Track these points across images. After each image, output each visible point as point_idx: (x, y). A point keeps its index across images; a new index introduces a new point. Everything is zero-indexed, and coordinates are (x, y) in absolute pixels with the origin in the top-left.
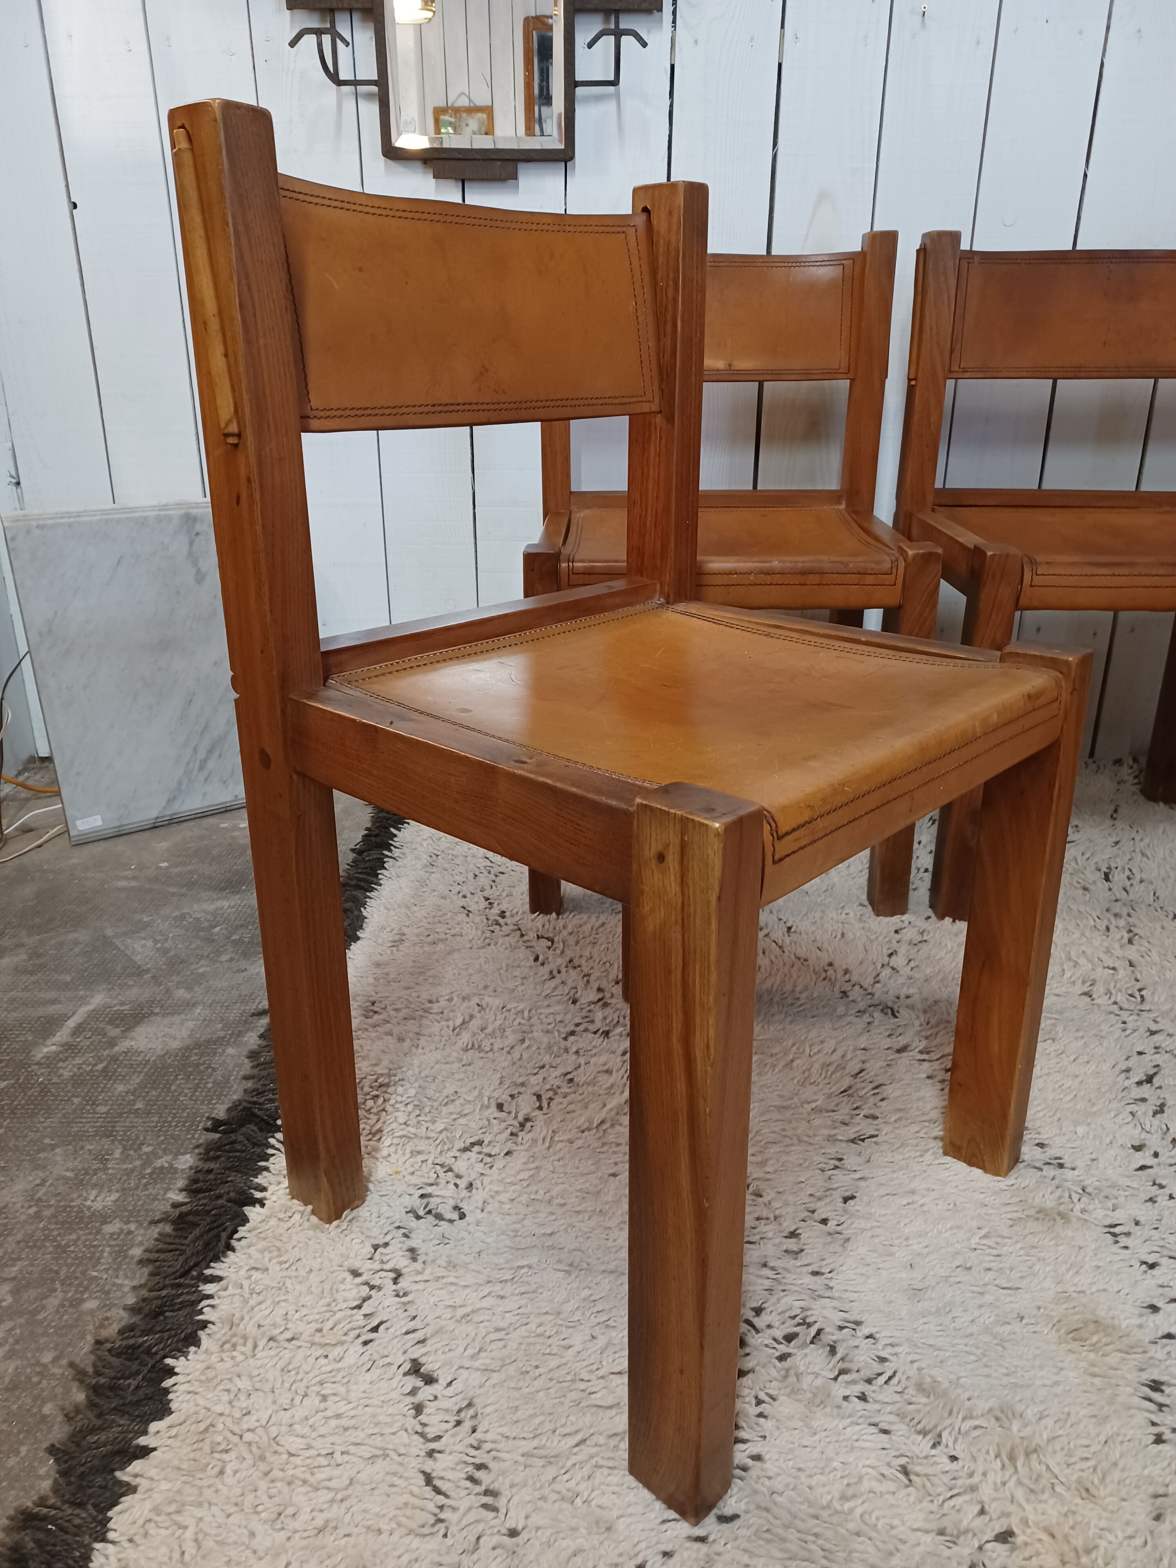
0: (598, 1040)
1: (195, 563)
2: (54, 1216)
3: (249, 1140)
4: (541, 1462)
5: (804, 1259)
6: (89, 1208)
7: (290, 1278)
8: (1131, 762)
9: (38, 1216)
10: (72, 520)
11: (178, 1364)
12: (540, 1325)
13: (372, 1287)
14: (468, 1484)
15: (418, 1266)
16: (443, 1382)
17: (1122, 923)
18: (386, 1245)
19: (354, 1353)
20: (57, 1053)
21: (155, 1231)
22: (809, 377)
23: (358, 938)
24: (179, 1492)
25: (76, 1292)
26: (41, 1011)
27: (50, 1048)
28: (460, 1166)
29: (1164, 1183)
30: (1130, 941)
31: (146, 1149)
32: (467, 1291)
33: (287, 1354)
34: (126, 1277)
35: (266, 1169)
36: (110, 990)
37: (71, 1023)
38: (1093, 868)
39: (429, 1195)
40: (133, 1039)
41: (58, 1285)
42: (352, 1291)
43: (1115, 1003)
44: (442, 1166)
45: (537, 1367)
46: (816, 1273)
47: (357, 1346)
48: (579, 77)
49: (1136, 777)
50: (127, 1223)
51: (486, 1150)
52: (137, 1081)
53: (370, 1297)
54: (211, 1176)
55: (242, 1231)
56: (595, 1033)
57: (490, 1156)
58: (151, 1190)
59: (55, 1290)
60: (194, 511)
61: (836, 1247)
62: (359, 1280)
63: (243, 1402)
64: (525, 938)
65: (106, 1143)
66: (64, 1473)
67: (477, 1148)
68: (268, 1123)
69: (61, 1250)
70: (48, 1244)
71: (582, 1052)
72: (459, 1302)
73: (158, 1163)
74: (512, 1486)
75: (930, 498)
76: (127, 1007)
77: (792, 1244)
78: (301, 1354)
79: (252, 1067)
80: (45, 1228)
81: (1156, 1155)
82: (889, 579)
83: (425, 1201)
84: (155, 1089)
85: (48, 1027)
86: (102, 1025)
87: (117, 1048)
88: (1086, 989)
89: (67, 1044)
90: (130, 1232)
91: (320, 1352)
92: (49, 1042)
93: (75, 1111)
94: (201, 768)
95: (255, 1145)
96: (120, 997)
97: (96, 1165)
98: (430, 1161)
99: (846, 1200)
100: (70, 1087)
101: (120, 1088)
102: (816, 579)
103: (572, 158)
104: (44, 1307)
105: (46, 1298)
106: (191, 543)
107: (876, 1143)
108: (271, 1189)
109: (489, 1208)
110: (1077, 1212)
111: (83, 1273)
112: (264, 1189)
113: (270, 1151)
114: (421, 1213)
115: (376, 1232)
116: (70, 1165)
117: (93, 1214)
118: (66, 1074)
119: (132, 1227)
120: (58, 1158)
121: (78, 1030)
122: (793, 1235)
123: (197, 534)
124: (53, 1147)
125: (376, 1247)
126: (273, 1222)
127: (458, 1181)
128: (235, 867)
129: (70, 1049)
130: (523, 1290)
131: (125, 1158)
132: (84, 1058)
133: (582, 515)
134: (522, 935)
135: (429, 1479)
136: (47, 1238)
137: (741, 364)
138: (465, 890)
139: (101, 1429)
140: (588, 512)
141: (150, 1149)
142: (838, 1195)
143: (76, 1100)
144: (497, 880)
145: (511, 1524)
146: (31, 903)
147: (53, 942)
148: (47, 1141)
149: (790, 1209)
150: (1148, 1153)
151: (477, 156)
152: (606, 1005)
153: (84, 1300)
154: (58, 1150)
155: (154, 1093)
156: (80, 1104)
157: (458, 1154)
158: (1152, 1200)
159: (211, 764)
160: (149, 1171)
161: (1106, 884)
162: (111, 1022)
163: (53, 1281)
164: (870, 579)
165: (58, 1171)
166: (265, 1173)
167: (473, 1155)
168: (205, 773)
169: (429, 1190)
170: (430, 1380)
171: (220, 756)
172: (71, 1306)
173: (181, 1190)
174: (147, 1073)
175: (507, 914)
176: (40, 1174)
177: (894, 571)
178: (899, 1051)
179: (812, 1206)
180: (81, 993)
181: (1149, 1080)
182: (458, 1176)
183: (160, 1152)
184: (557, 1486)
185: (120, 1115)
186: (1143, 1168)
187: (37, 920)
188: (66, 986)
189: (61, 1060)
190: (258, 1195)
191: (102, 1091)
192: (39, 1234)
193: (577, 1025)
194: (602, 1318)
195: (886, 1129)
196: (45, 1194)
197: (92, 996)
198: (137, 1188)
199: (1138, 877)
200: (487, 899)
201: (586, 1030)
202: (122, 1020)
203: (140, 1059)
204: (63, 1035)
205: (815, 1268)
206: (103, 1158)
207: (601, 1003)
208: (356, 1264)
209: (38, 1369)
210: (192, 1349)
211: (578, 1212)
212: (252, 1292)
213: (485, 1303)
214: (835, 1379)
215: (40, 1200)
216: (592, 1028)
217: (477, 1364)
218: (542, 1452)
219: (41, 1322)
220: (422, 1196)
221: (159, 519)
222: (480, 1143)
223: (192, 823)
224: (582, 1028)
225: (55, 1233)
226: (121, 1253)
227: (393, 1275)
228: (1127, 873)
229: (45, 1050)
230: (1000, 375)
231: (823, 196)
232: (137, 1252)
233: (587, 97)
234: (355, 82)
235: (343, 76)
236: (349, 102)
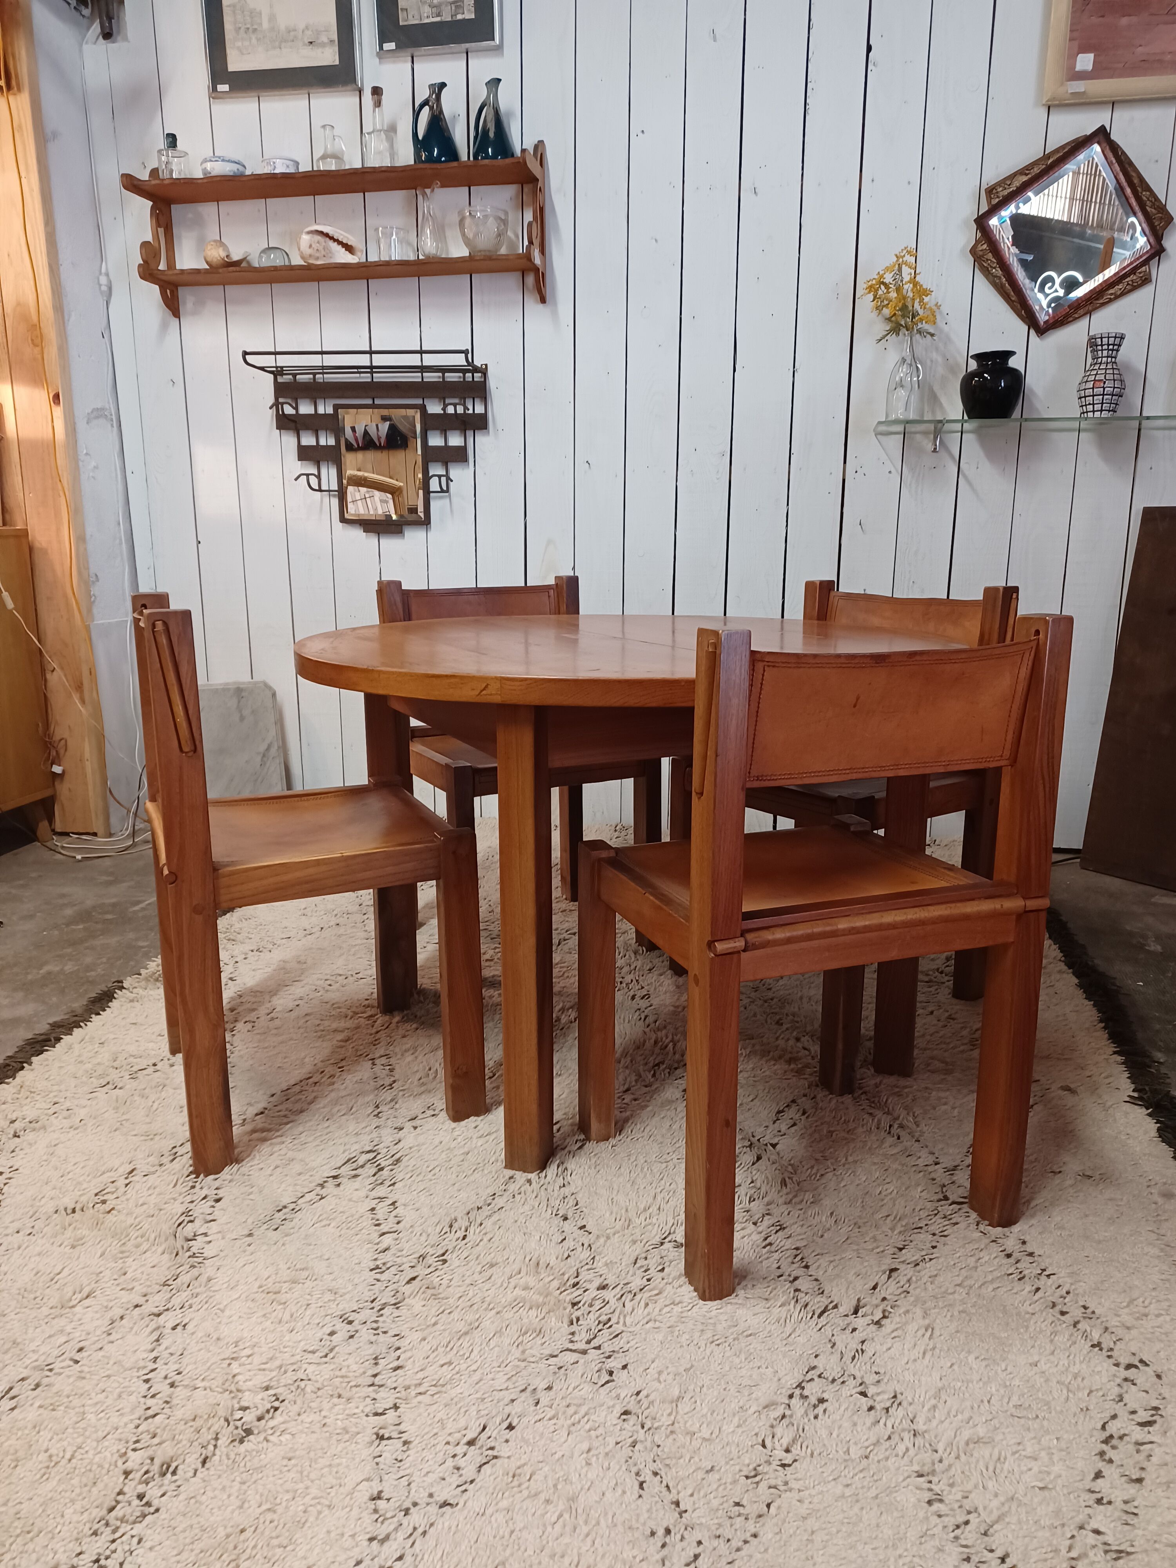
1: (240, 711)
27: (136, 908)
48: (431, 490)
60: (241, 686)
103: (429, 523)
106: (239, 702)
121: (149, 904)
123: (243, 698)
129: (143, 909)
151: (383, 523)
221: (224, 690)
231: (549, 542)
233: (435, 498)
234: (329, 491)
235: (323, 488)
236: (326, 500)
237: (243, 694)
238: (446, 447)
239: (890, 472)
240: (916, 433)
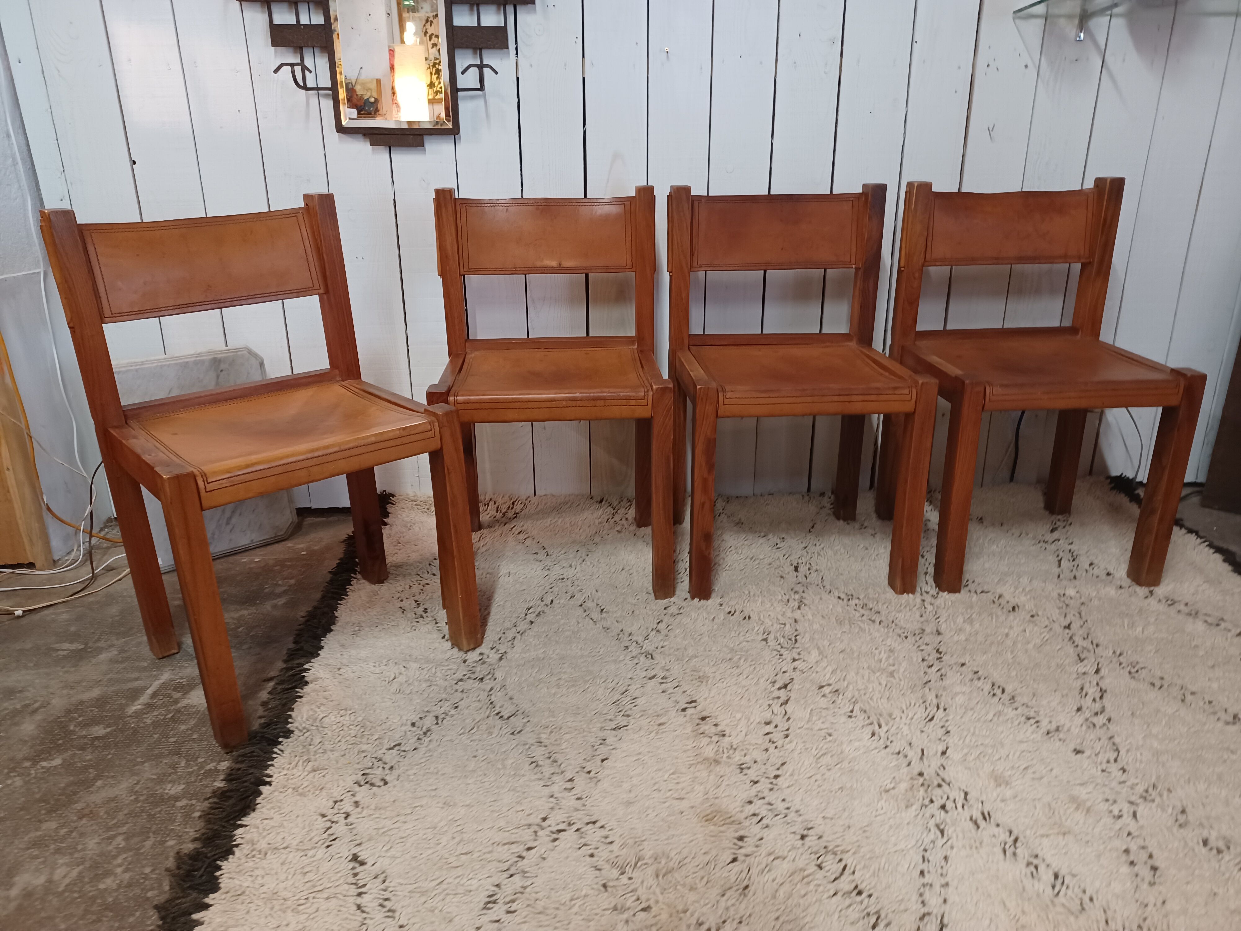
0: (476, 684)
2: (146, 800)
3: (262, 751)
4: (419, 895)
5: (574, 792)
6: (167, 794)
7: (286, 820)
8: (830, 494)
9: (136, 801)
10: (138, 367)
11: (224, 864)
12: (425, 834)
13: (333, 822)
14: (380, 908)
15: (359, 810)
16: (370, 863)
17: (797, 597)
18: (341, 800)
19: (321, 852)
20: (142, 710)
21: (206, 804)
22: (609, 271)
23: (332, 630)
24: (226, 922)
25: (162, 837)
26: (130, 685)
27: (136, 706)
28: (387, 758)
29: (775, 740)
30: (799, 608)
31: (200, 760)
32: (386, 820)
33: (284, 856)
34: (191, 828)
35: (272, 765)
36: (173, 670)
37: (150, 691)
38: (789, 564)
39: (367, 774)
40: (189, 699)
41: (151, 834)
42: (321, 824)
43: (779, 644)
44: (376, 758)
45: (421, 854)
46: (578, 799)
47: (323, 850)
48: (459, 86)
49: (832, 504)
50: (191, 800)
51: (403, 749)
52: (193, 722)
53: (331, 827)
54: (240, 772)
55: (259, 800)
56: (475, 679)
57: (404, 751)
58: (204, 782)
59: (149, 837)
60: (219, 356)
61: (592, 784)
62: (325, 819)
63: (260, 881)
64: (438, 625)
65: (176, 758)
66: (162, 918)
67: (397, 748)
68: (273, 741)
69: (152, 817)
70: (143, 814)
71: (465, 691)
72: (380, 826)
73: (208, 767)
74: (403, 907)
75: (686, 341)
76: (185, 680)
77: (569, 785)
78: (291, 855)
79: (264, 711)
80: (141, 806)
81: (776, 726)
82: (644, 402)
83: (365, 777)
84: (204, 727)
85: (135, 694)
86: (169, 692)
87: (179, 705)
88: (765, 636)
89: (147, 704)
90: (192, 805)
91: (302, 854)
92: (136, 703)
93: (155, 742)
94: (228, 523)
95: (265, 753)
96: (180, 674)
97: (170, 771)
98: (369, 756)
99: (603, 761)
100: (151, 729)
101: (183, 727)
102: (602, 403)
103: (458, 133)
104: (144, 846)
105: (144, 841)
106: (218, 377)
107: (627, 730)
108: (275, 776)
109: (401, 779)
110: (725, 758)
111: (166, 827)
112: (271, 776)
113: (274, 756)
114: (362, 783)
115: (335, 794)
116: (154, 772)
117: (170, 797)
118: (149, 721)
119: (194, 802)
120: (146, 769)
121: (154, 695)
122: (571, 780)
123: (222, 371)
124: (143, 763)
125: (336, 802)
126: (276, 793)
127: (385, 766)
128: (252, 588)
129: (150, 706)
130: (416, 818)
131: (188, 766)
132: (159, 711)
133: (473, 355)
134: (437, 623)
135: (359, 907)
136: (142, 811)
137: (566, 263)
138: (403, 596)
139: (183, 897)
140: (477, 353)
141: (203, 760)
142: (599, 758)
143: (156, 736)
144: (424, 589)
145: (400, 923)
146: (117, 618)
147: (134, 642)
148: (139, 760)
149: (571, 767)
150: (773, 725)
151: (397, 133)
152: (484, 663)
153: (167, 841)
154: (146, 764)
155: (204, 729)
156: (159, 738)
157: (385, 751)
158: (767, 750)
159: (234, 520)
160: (202, 772)
161: (795, 573)
162: (175, 689)
163: (148, 832)
164: (633, 402)
165: (147, 775)
166: (271, 768)
167: (394, 751)
168: (230, 527)
169: (367, 771)
170: (362, 863)
171: (240, 514)
172: (160, 844)
173: (222, 780)
174: (199, 718)
175: (429, 610)
176: (136, 778)
177: (646, 397)
178: (650, 678)
179: (584, 765)
180: (155, 673)
181: (785, 686)
182: (385, 763)
183: (209, 761)
184: (425, 905)
185: (184, 742)
186: (767, 734)
187: (122, 629)
188: (144, 669)
189: (145, 713)
190: (268, 780)
191: (172, 730)
192: (137, 809)
193: (465, 675)
194: (459, 828)
195: (632, 721)
196: (140, 788)
197: (162, 675)
198: (195, 781)
199: (814, 568)
200: (416, 601)
201: (469, 678)
202: (182, 688)
203: (194, 710)
204: (144, 699)
205: (579, 796)
206: (174, 767)
207: (481, 662)
208: (324, 812)
209: (143, 876)
210: (231, 856)
211: (452, 777)
212: (264, 829)
213: (395, 826)
214: (580, 848)
215: (137, 792)
216: (473, 676)
217: (389, 854)
218: (419, 890)
219: (142, 853)
220: (363, 775)
221: (196, 363)
222: (399, 745)
223: (222, 560)
224: (467, 677)
225: (148, 808)
226: (187, 816)
227: (344, 815)
228: (808, 566)
229: (134, 708)
230: (721, 269)
231: (617, 155)
232: (197, 814)
233: (465, 98)
234: (317, 89)
235: (309, 86)
236: (314, 101)
237: (222, 366)
238: (479, 27)
239: (1026, 66)
240: (1059, 16)
